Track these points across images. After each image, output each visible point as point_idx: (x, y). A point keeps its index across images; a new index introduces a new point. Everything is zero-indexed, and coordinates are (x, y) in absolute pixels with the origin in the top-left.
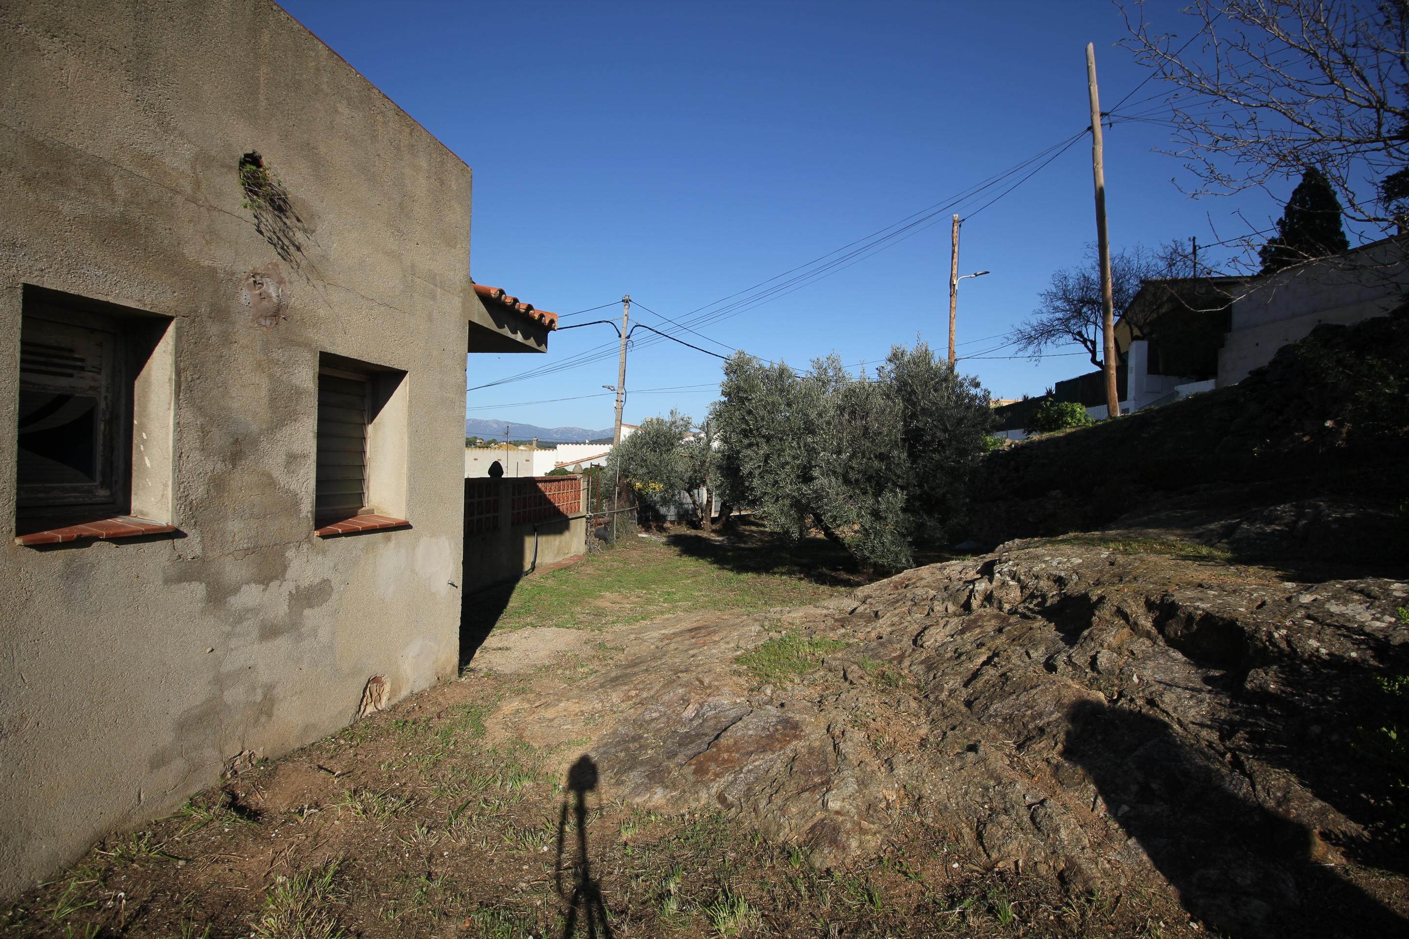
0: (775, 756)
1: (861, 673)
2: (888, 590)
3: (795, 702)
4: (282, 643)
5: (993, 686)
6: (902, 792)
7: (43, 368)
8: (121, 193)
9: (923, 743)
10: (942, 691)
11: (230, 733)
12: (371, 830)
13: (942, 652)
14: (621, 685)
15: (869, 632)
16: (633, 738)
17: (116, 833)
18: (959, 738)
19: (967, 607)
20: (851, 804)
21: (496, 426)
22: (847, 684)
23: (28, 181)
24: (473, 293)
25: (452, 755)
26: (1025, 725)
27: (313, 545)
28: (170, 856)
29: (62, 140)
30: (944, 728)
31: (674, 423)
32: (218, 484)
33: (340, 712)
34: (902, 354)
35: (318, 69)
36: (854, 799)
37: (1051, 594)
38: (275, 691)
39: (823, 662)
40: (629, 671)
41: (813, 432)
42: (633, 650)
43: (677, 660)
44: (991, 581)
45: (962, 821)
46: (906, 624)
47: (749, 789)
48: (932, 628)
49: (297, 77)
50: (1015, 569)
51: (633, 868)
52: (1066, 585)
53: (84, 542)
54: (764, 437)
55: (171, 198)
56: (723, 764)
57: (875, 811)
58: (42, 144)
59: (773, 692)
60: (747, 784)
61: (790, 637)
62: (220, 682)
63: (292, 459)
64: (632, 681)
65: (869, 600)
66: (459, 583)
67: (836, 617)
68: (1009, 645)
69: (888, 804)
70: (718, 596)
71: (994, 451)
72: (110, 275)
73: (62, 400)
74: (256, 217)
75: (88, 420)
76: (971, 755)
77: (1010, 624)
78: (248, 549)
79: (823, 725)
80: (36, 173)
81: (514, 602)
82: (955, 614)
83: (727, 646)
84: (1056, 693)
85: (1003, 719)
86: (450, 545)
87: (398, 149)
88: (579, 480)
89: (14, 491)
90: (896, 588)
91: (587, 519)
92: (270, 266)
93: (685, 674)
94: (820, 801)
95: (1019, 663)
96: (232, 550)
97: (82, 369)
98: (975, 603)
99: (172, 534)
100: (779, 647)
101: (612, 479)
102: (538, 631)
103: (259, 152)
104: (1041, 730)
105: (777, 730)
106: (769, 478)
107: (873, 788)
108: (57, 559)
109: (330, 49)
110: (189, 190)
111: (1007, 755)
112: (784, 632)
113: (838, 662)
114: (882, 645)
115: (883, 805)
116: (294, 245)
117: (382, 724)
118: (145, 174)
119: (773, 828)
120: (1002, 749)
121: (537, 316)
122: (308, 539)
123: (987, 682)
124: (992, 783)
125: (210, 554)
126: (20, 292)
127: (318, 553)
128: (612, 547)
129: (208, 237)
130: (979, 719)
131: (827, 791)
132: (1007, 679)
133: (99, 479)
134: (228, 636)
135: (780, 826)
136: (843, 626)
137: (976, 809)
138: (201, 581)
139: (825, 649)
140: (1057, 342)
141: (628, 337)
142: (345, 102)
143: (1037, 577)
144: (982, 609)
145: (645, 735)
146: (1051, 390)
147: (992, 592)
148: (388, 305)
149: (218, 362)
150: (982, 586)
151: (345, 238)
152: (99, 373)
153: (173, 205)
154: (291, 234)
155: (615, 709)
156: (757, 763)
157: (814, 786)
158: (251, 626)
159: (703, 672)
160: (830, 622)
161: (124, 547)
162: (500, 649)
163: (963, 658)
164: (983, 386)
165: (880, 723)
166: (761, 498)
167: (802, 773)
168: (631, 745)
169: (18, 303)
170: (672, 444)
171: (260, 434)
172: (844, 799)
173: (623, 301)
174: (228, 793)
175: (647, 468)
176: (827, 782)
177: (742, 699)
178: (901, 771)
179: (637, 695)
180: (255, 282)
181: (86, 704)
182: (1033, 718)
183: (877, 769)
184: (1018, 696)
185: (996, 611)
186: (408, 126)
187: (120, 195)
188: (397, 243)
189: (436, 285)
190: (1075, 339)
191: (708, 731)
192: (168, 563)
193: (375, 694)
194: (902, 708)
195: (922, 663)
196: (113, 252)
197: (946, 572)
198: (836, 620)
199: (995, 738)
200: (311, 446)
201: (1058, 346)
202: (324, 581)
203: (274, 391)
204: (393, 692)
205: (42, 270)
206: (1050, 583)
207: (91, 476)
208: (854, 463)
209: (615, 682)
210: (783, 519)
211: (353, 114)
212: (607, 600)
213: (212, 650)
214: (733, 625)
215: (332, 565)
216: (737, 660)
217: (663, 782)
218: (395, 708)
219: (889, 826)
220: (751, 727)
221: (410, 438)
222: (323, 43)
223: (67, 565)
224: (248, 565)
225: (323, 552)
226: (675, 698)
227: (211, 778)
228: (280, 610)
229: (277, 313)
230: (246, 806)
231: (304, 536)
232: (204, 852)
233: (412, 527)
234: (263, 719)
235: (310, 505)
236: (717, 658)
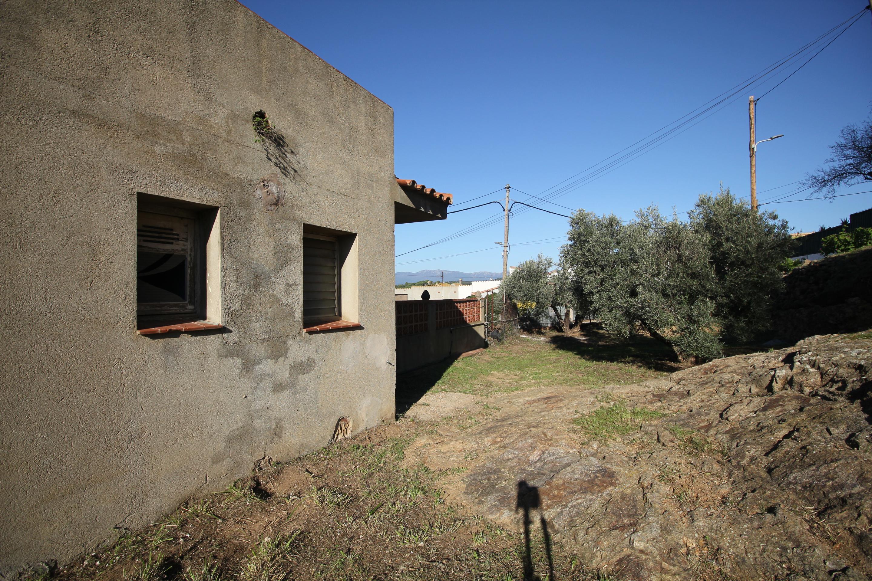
0: (594, 497)
1: (671, 437)
2: (699, 375)
3: (614, 456)
4: (286, 394)
5: (793, 457)
6: (702, 542)
8: (187, 139)
9: (724, 500)
10: (743, 457)
11: (257, 446)
12: (323, 514)
13: (745, 425)
14: (492, 433)
15: (681, 406)
16: (494, 471)
17: (194, 499)
18: (758, 500)
19: (770, 388)
20: (654, 546)
22: (660, 445)
23: (138, 136)
24: (397, 184)
25: (381, 470)
26: (825, 495)
27: (302, 337)
28: (216, 516)
29: (154, 113)
30: (744, 490)
31: (541, 262)
32: (247, 301)
33: (322, 438)
34: (708, 200)
35: (296, 59)
36: (657, 542)
37: (851, 380)
38: (283, 423)
39: (641, 427)
40: (499, 424)
41: (636, 261)
42: (506, 410)
43: (532, 419)
44: (791, 368)
45: (760, 576)
46: (714, 401)
47: (571, 520)
48: (736, 405)
49: (284, 65)
50: (814, 358)
51: (478, 569)
52: (866, 372)
53: (176, 334)
54: (600, 266)
55: (215, 140)
56: (553, 498)
57: (676, 555)
58: (144, 116)
59: (599, 447)
60: (571, 517)
61: (616, 407)
62: (250, 415)
63: (289, 286)
64: (499, 431)
65: (683, 381)
66: (394, 363)
67: (655, 393)
68: (810, 422)
69: (688, 550)
70: (570, 376)
71: (795, 270)
72: (183, 186)
73: (167, 257)
74: (265, 150)
75: (182, 267)
76: (769, 517)
77: (811, 405)
78: (265, 339)
79: (635, 477)
80: (142, 132)
81: (446, 376)
82: (758, 395)
83: (568, 411)
84: (859, 468)
85: (803, 487)
86: (387, 339)
87: (346, 100)
88: (479, 301)
89: (136, 305)
90: (706, 373)
91: (485, 325)
92: (272, 175)
93: (535, 429)
94: (628, 539)
95: (819, 438)
96: (256, 339)
97: (178, 239)
98: (776, 386)
99: (222, 330)
100: (607, 414)
101: (501, 300)
102: (448, 394)
103: (264, 110)
104: (843, 501)
105: (597, 477)
106: (605, 295)
107: (675, 535)
108: (160, 343)
109: (303, 47)
110: (225, 135)
111: (806, 521)
112: (612, 403)
113: (653, 428)
114: (691, 416)
115: (683, 550)
117: (346, 446)
118: (200, 128)
119: (588, 555)
120: (801, 515)
121: (438, 196)
122: (300, 333)
123: (787, 453)
124: (790, 544)
125: (243, 341)
126: (135, 196)
127: (306, 342)
128: (503, 343)
129: (236, 161)
130: (779, 485)
131: (634, 532)
132: (807, 452)
133: (188, 299)
134: (255, 389)
135: (593, 555)
136: (660, 401)
137: (773, 567)
138: (238, 357)
139: (644, 417)
140: (849, 182)
141: (510, 210)
142: (313, 77)
143: (836, 365)
144: (784, 391)
145: (503, 470)
146: (846, 221)
147: (792, 377)
148: (343, 195)
149: (244, 232)
150: (783, 372)
151: (316, 156)
152: (186, 241)
153: (216, 144)
155: (486, 449)
156: (579, 501)
157: (624, 526)
158: (267, 383)
159: (547, 428)
160: (649, 396)
161: (196, 337)
162: (423, 405)
163: (765, 431)
164: (780, 218)
165: (685, 480)
166: (599, 309)
167: (614, 514)
168: (492, 476)
169: (135, 204)
170: (540, 277)
171: (269, 273)
172: (648, 541)
173: (506, 188)
174: (255, 481)
175: (523, 292)
176: (634, 524)
177: (574, 450)
178: (701, 523)
179: (501, 441)
180: (264, 185)
181: (176, 424)
182: (834, 489)
183: (679, 518)
184: (818, 468)
185: (797, 393)
186: (352, 87)
187: (187, 141)
188: (348, 157)
189: (373, 181)
190: (866, 178)
191: (546, 471)
192: (220, 346)
193: (343, 428)
194: (706, 469)
195: (726, 432)
196: (185, 172)
197: (750, 361)
198: (654, 396)
199: (794, 503)
200: (299, 279)
201: (850, 185)
202: (310, 359)
203: (277, 247)
204: (354, 428)
205: (147, 185)
206: (849, 371)
207: (184, 299)
208: (670, 281)
209: (489, 430)
210: (616, 323)
211: (318, 83)
212: (495, 376)
213: (246, 397)
214: (575, 396)
215: (314, 349)
216: (575, 421)
217: (509, 506)
218: (354, 438)
219: (688, 570)
220: (577, 472)
221: (359, 274)
222: (298, 43)
223: (165, 346)
224: (265, 348)
225: (309, 342)
226: (526, 445)
227: (247, 471)
228: (285, 375)
229: (278, 202)
230: (263, 490)
231: (297, 332)
232: (234, 515)
233: (363, 328)
234: (276, 438)
235: (300, 314)
236: (560, 419)
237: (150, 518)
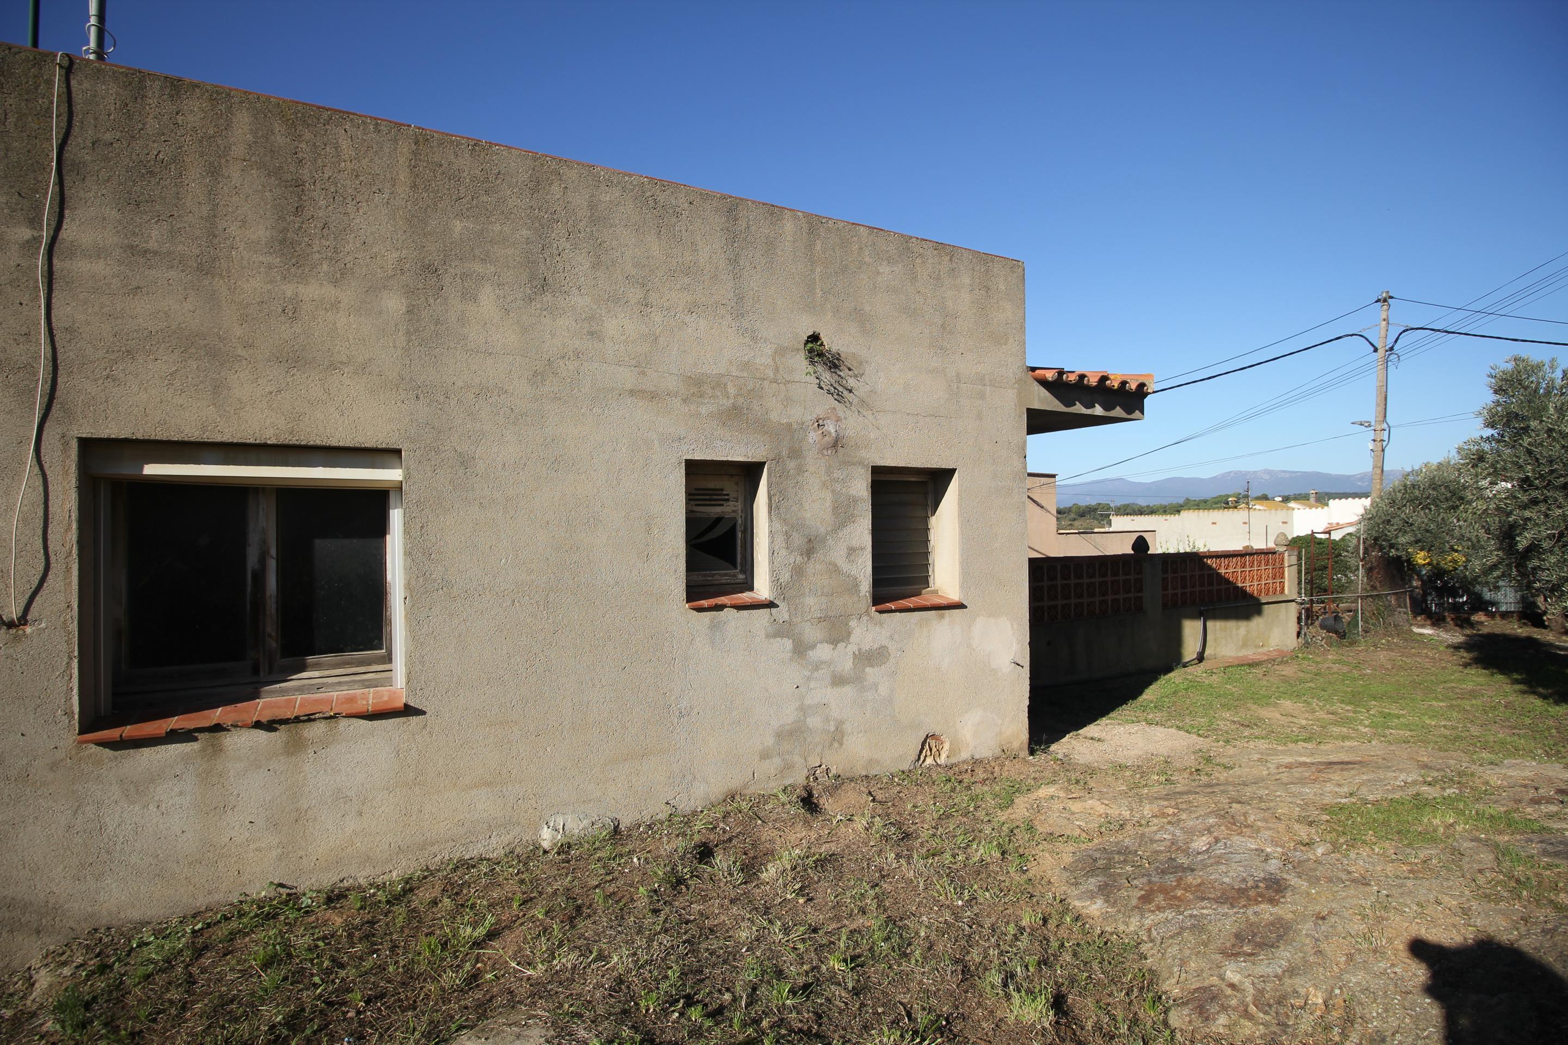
0: (1231, 912)
4: (850, 691)
6: (1341, 1001)
7: (708, 503)
8: (732, 391)
11: (812, 749)
16: (1129, 851)
17: (740, 794)
20: (1254, 984)
21: (1267, 477)
23: (685, 401)
24: (1031, 381)
27: (871, 618)
28: (758, 816)
29: (700, 371)
32: (798, 571)
33: (900, 757)
35: (861, 248)
36: (1264, 981)
38: (844, 726)
40: (1199, 789)
42: (1241, 771)
49: (844, 263)
53: (719, 608)
55: (761, 384)
57: (1281, 1003)
58: (690, 377)
62: (803, 710)
63: (852, 551)
66: (1026, 662)
69: (1305, 1004)
70: (1476, 732)
73: (719, 520)
74: (817, 378)
75: (733, 530)
78: (821, 618)
80: (688, 395)
81: (1150, 694)
86: (1012, 626)
87: (938, 278)
89: (685, 577)
91: (1300, 604)
92: (829, 411)
93: (1239, 806)
96: (809, 617)
97: (728, 500)
99: (770, 605)
102: (1152, 729)
103: (818, 331)
105: (1257, 887)
108: (706, 618)
110: (772, 375)
115: (1297, 1002)
116: (847, 389)
118: (745, 374)
119: (1165, 975)
121: (1116, 384)
122: (868, 613)
125: (794, 620)
126: (684, 464)
127: (876, 624)
129: (785, 403)
133: (739, 568)
134: (809, 679)
138: (789, 638)
141: (1391, 349)
142: (885, 263)
148: (933, 416)
149: (795, 487)
151: (889, 372)
152: (737, 502)
153: (762, 389)
154: (845, 382)
155: (1144, 822)
156: (1205, 911)
157: (1236, 953)
158: (824, 672)
159: (1258, 808)
161: (742, 612)
167: (1237, 936)
168: (1119, 857)
169: (683, 471)
171: (827, 534)
172: (1251, 976)
173: (1378, 301)
174: (807, 791)
179: (1174, 814)
180: (818, 425)
181: (723, 707)
187: (732, 393)
188: (940, 360)
189: (985, 385)
191: (1199, 866)
192: (768, 624)
193: (934, 750)
196: (730, 429)
200: (867, 540)
202: (883, 647)
203: (836, 501)
204: (953, 752)
205: (694, 450)
207: (735, 567)
211: (893, 269)
212: (1281, 710)
213: (798, 687)
215: (888, 634)
217: (1108, 896)
218: (952, 765)
219: (1286, 1025)
220: (1232, 874)
221: (961, 528)
222: (863, 226)
223: (712, 621)
224: (821, 629)
225: (881, 624)
226: (1200, 826)
227: (799, 778)
228: (847, 665)
229: (836, 444)
230: (814, 803)
231: (864, 611)
232: (775, 821)
233: (966, 607)
234: (836, 745)
235: (867, 587)
236: (1303, 800)
237: (698, 803)
